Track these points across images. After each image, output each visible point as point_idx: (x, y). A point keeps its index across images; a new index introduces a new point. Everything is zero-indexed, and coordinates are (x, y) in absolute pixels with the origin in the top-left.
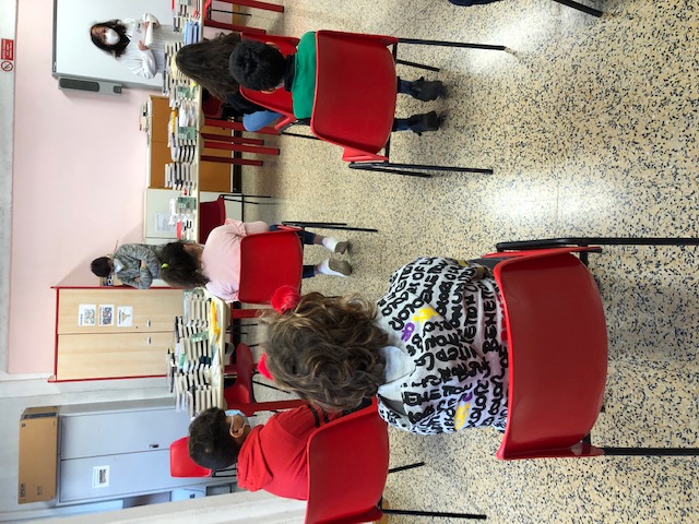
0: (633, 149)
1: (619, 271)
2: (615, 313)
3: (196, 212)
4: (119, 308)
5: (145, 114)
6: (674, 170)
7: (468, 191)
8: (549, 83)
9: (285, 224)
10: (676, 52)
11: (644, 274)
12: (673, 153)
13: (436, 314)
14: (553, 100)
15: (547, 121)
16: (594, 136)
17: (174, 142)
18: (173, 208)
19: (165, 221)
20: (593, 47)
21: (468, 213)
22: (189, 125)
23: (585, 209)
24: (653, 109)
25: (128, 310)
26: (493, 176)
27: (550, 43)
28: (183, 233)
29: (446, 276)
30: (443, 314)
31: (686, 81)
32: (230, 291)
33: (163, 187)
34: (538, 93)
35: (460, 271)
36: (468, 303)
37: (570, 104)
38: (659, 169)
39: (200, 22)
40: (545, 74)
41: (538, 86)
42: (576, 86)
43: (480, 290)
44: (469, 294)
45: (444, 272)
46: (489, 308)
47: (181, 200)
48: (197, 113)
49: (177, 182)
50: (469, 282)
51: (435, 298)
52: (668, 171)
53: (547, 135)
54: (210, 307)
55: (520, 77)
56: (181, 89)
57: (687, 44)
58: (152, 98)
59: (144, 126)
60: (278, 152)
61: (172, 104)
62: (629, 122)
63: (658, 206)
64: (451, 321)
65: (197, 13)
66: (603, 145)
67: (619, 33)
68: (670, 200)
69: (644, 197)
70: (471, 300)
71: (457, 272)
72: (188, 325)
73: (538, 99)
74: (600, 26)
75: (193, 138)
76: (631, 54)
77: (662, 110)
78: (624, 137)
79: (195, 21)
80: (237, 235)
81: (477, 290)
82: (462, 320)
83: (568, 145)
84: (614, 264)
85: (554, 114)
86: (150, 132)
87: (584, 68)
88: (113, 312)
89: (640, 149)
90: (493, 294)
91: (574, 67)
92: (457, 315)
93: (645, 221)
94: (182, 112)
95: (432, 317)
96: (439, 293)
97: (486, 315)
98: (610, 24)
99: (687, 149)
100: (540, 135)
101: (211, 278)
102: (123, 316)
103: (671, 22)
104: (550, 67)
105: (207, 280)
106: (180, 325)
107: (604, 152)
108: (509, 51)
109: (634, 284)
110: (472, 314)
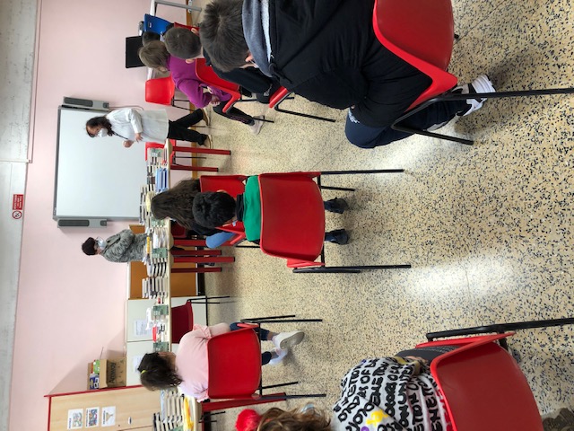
0: (521, 242)
1: (534, 345)
2: (540, 384)
3: (168, 317)
4: (103, 409)
6: (559, 258)
7: (393, 282)
8: (443, 194)
9: (244, 321)
10: (537, 166)
11: (556, 346)
12: (554, 243)
13: (386, 416)
14: (449, 207)
15: (448, 224)
16: (487, 233)
17: (149, 262)
18: (149, 316)
19: (143, 326)
20: (472, 166)
21: (396, 301)
22: (161, 246)
23: (493, 293)
24: (529, 210)
25: (111, 410)
26: (411, 269)
27: (438, 165)
28: (158, 336)
29: (389, 377)
30: (392, 415)
31: (551, 188)
32: (201, 389)
33: (141, 298)
34: (436, 203)
35: (401, 371)
36: (412, 402)
37: (463, 210)
38: (546, 257)
39: (167, 167)
40: (438, 189)
41: (434, 197)
42: (465, 196)
43: (420, 388)
44: (411, 393)
45: (387, 373)
46: (431, 404)
47: (156, 308)
48: (168, 236)
49: (152, 294)
50: (410, 380)
51: (383, 401)
52: (554, 258)
53: (450, 234)
54: (184, 404)
55: (419, 191)
57: (544, 160)
58: (131, 227)
60: (234, 259)
62: (512, 221)
63: (554, 288)
64: (400, 421)
65: (165, 162)
66: (496, 240)
67: (490, 156)
68: (562, 282)
69: (540, 280)
70: (414, 399)
71: (397, 372)
72: (165, 422)
73: (437, 206)
74: (473, 151)
75: (165, 256)
76: (502, 170)
77: (537, 211)
78: (512, 232)
79: (163, 167)
80: (204, 339)
81: (417, 389)
82: (410, 419)
83: (468, 241)
84: (528, 339)
85: (452, 218)
87: (468, 182)
88: (98, 414)
89: (526, 241)
90: (432, 390)
91: (460, 182)
92: (404, 415)
93: (546, 300)
94: (155, 236)
95: (384, 420)
96: (386, 395)
97: (430, 412)
98: (481, 149)
99: (566, 240)
100: (444, 235)
101: (184, 378)
102: (107, 416)
103: (528, 145)
104: (441, 183)
105: (181, 381)
106: (157, 422)
107: (499, 245)
108: (407, 172)
109: (550, 356)
110: (418, 413)
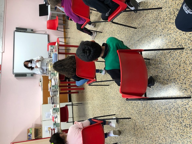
3: (59, 113)
5: (40, 82)
17: (51, 90)
18: (51, 113)
19: (48, 115)
22: (55, 84)
33: (47, 104)
39: (57, 53)
47: (54, 109)
48: (58, 80)
49: (52, 103)
56: (52, 73)
58: (43, 76)
59: (40, 85)
61: (49, 78)
65: (56, 51)
75: (57, 88)
79: (55, 53)
80: (80, 128)
86: (42, 87)
94: (53, 80)
